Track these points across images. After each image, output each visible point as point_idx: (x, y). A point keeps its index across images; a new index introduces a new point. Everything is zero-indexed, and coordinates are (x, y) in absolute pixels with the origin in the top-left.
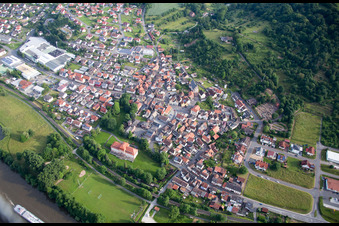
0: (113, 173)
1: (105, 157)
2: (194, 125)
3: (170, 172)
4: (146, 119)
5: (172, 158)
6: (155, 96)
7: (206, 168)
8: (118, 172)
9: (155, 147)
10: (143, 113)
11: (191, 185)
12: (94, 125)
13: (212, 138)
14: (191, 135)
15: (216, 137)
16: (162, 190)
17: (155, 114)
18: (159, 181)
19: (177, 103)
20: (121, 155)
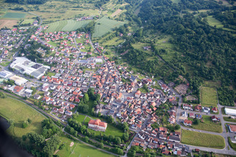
0: (93, 141)
1: (86, 131)
2: (139, 103)
3: (131, 135)
4: (108, 103)
5: (130, 126)
6: (110, 88)
7: (154, 129)
8: (96, 140)
9: (117, 120)
10: (104, 99)
11: (147, 141)
12: (73, 110)
13: (153, 110)
14: (138, 110)
15: (155, 109)
16: (129, 147)
17: (112, 99)
18: (125, 142)
19: (125, 91)
20: (96, 128)
